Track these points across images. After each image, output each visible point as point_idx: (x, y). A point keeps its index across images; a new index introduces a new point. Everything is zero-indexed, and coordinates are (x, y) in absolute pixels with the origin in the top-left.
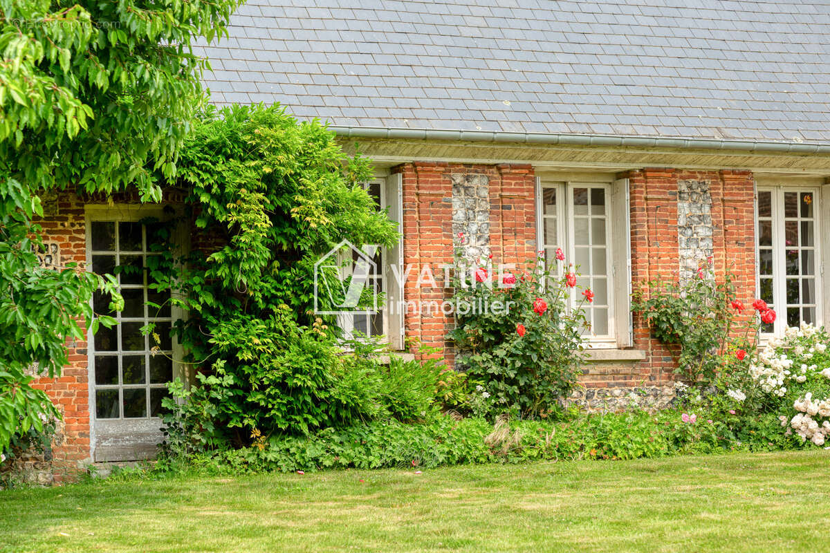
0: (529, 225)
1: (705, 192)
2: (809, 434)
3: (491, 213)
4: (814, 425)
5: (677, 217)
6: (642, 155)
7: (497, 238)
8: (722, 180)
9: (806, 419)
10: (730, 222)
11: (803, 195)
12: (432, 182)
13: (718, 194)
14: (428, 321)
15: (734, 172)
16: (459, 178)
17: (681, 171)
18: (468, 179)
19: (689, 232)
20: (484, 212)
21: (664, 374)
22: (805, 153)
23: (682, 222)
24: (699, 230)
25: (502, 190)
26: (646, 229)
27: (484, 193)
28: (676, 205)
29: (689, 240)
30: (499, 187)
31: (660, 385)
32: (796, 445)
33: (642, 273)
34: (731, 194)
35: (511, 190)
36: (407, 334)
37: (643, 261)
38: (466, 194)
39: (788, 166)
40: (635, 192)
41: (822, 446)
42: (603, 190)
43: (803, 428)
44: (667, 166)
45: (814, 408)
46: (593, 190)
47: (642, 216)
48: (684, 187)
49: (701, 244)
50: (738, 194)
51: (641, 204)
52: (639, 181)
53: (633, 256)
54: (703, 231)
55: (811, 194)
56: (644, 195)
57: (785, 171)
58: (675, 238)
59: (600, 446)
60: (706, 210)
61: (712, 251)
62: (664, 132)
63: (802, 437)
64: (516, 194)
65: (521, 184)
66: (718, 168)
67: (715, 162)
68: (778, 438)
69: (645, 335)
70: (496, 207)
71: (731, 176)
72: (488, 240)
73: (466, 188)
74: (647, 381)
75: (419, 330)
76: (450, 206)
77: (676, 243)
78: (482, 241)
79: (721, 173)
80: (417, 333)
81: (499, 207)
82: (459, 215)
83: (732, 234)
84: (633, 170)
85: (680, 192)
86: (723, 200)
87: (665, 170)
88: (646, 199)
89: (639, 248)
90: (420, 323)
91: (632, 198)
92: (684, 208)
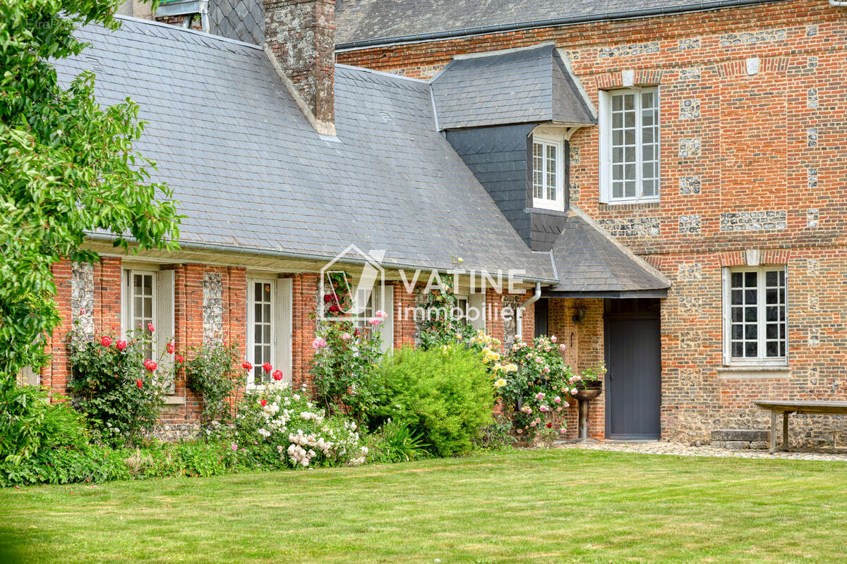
0: (117, 302)
1: (219, 282)
2: (299, 459)
3: (94, 292)
4: (303, 452)
5: (202, 299)
6: (190, 254)
7: (98, 311)
8: (229, 273)
9: (298, 448)
10: (233, 305)
11: (265, 285)
12: (61, 268)
13: (226, 284)
14: (57, 373)
15: (237, 269)
16: (76, 266)
17: (205, 266)
18: (81, 267)
19: (209, 311)
20: (91, 291)
21: (194, 414)
22: (283, 258)
23: (205, 303)
24: (215, 310)
25: (102, 276)
26: (185, 308)
27: (91, 277)
28: (202, 291)
29: (209, 317)
30: (100, 273)
31: (192, 423)
32: (291, 466)
33: (182, 340)
34: (234, 284)
35: (108, 276)
36: (41, 382)
37: (183, 331)
38: (80, 278)
39: (267, 266)
40: (178, 280)
41: (308, 467)
42: (151, 277)
43: (296, 454)
44: (199, 262)
45: (304, 440)
46: (145, 276)
47: (182, 298)
48: (207, 279)
49: (216, 319)
50: (238, 284)
51: (182, 289)
52: (182, 272)
53: (176, 327)
54: (217, 311)
55: (269, 285)
56: (184, 283)
57: (265, 269)
58: (201, 315)
59: (188, 467)
60: (219, 295)
61: (222, 325)
62: (205, 239)
63: (294, 460)
64: (111, 279)
65: (114, 272)
66: (227, 265)
67: (228, 261)
68: (276, 461)
69: (182, 386)
70: (98, 288)
71: (235, 271)
72: (92, 313)
73: (81, 273)
74: (183, 419)
75: (49, 380)
76: (70, 287)
77: (201, 319)
78: (89, 314)
79: (229, 268)
80: (48, 382)
81: (101, 288)
82: (75, 294)
83: (234, 313)
84: (178, 264)
85: (205, 282)
86: (229, 288)
87: (198, 265)
88: (186, 286)
89: (181, 321)
90: (50, 375)
91: (176, 285)
92: (207, 293)
